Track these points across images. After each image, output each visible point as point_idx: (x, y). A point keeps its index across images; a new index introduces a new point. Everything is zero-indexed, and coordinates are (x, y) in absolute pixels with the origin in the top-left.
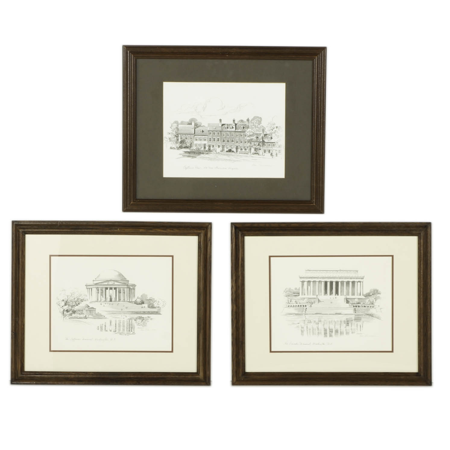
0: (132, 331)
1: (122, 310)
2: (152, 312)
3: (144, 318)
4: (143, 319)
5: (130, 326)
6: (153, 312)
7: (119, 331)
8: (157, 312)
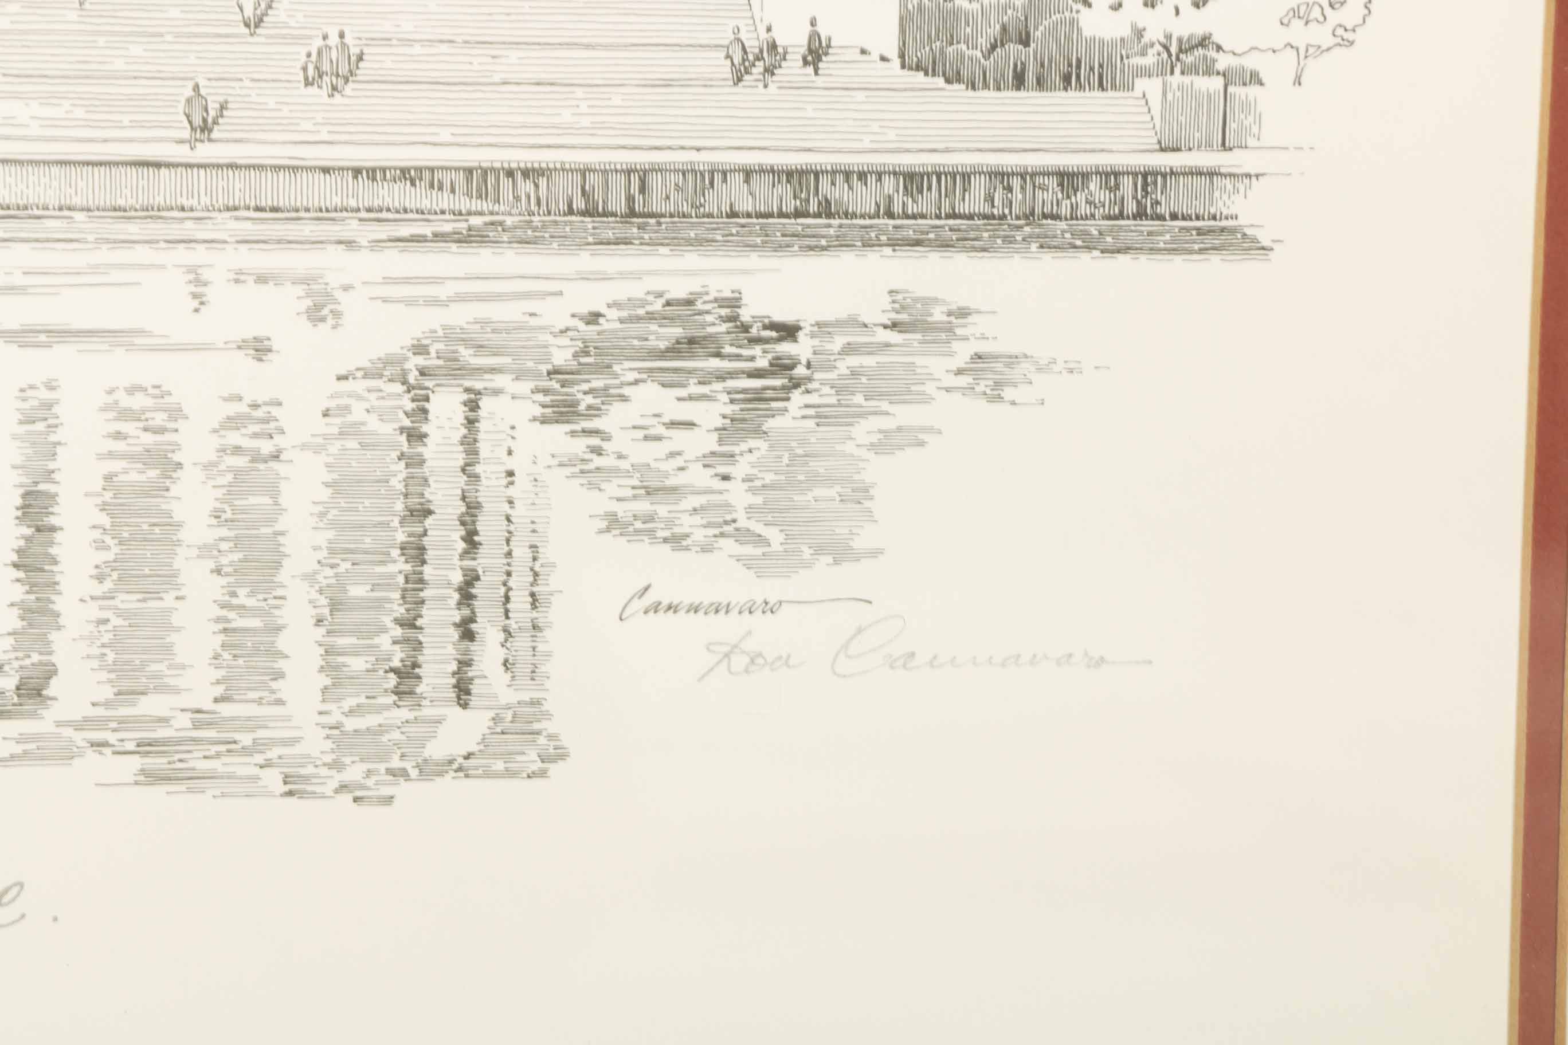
0: (463, 691)
1: (205, 129)
2: (1000, 176)
3: (801, 349)
4: (781, 366)
5: (416, 552)
6: (1049, 195)
7: (127, 694)
8: (1147, 177)
